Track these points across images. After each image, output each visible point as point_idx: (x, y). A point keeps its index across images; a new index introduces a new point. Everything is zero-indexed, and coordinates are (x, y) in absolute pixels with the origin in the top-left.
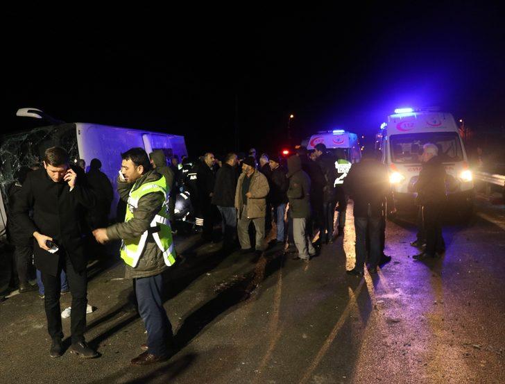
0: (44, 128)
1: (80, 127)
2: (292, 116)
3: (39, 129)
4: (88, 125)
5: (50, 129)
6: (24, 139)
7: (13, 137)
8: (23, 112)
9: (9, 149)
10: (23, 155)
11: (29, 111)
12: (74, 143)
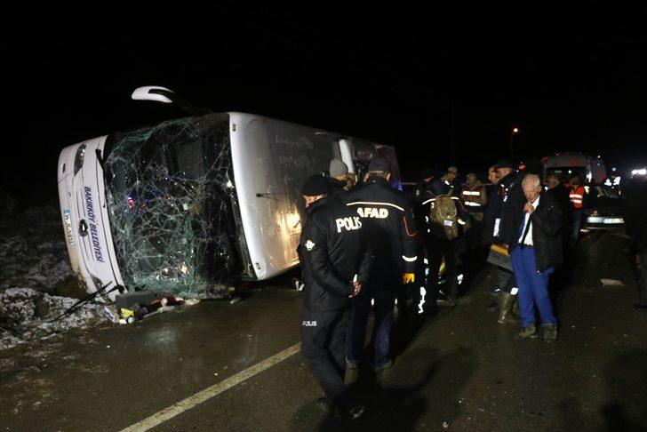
0: (178, 122)
1: (235, 119)
2: (516, 130)
3: (171, 123)
4: (249, 118)
5: (186, 122)
6: (146, 138)
7: (130, 135)
8: (142, 94)
9: (124, 155)
10: (146, 165)
11: (151, 92)
12: (225, 145)
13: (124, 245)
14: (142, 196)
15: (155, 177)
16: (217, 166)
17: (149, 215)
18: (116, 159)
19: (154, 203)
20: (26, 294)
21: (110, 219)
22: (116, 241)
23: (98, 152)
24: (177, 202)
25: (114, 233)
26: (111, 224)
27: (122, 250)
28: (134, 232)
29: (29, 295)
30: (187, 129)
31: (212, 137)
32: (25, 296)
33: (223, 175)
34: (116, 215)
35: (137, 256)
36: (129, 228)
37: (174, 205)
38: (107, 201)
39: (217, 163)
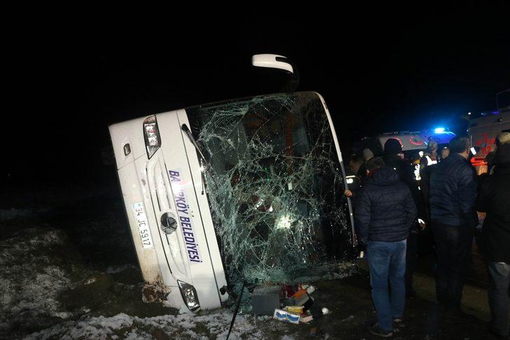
6: (243, 113)
14: (245, 177)
15: (259, 155)
16: (320, 142)
18: (210, 136)
19: (259, 185)
23: (184, 127)
24: (283, 182)
25: (217, 224)
26: (213, 213)
33: (328, 151)
34: (219, 202)
35: (244, 248)
36: (234, 216)
37: (280, 185)
38: (206, 186)
39: (321, 138)
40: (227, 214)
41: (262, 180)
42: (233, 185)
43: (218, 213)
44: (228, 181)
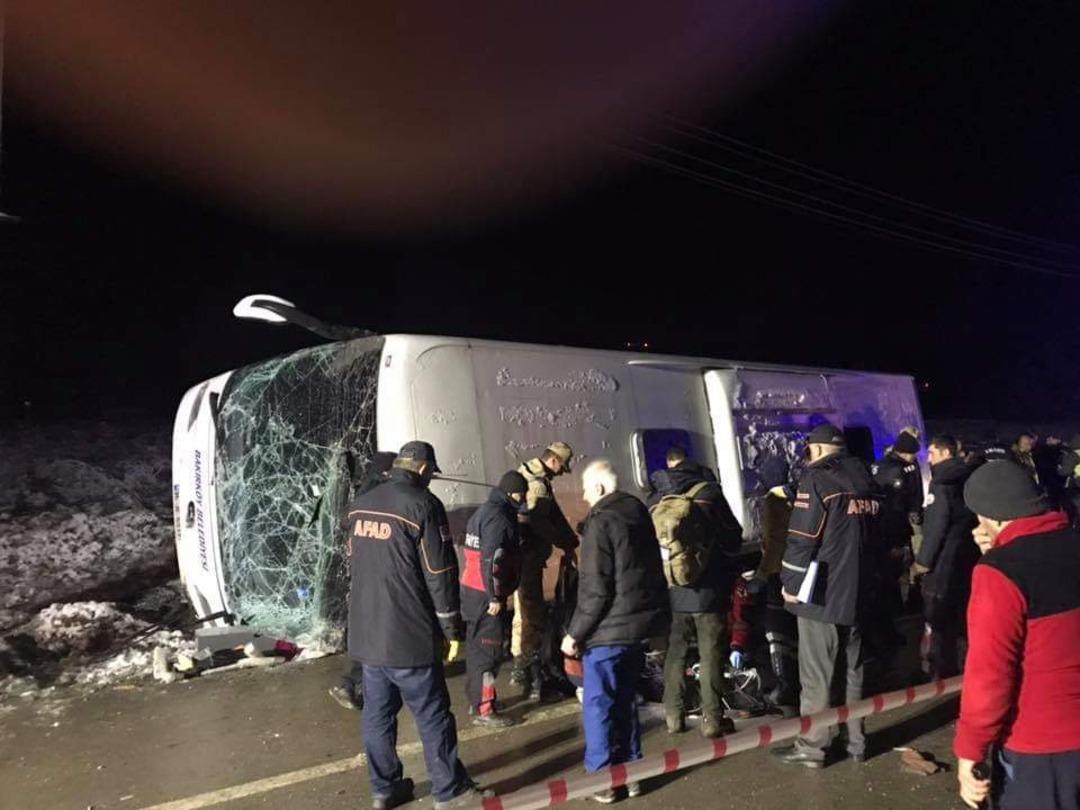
5: (322, 352)
6: (272, 377)
7: (256, 371)
9: (244, 403)
12: (369, 391)
13: (232, 546)
14: (260, 469)
16: (356, 425)
17: (268, 500)
18: (234, 408)
19: (274, 483)
20: (93, 613)
21: (217, 504)
22: (222, 541)
23: (214, 396)
24: (304, 482)
25: (221, 526)
26: (218, 511)
27: (228, 556)
28: (249, 525)
29: (96, 616)
30: (323, 364)
31: (354, 377)
32: (89, 617)
33: (363, 440)
34: (225, 497)
35: (247, 566)
36: (240, 520)
37: (300, 486)
38: (216, 474)
39: (358, 420)
40: (232, 517)
41: (279, 475)
42: (246, 477)
43: (221, 511)
44: (241, 470)
